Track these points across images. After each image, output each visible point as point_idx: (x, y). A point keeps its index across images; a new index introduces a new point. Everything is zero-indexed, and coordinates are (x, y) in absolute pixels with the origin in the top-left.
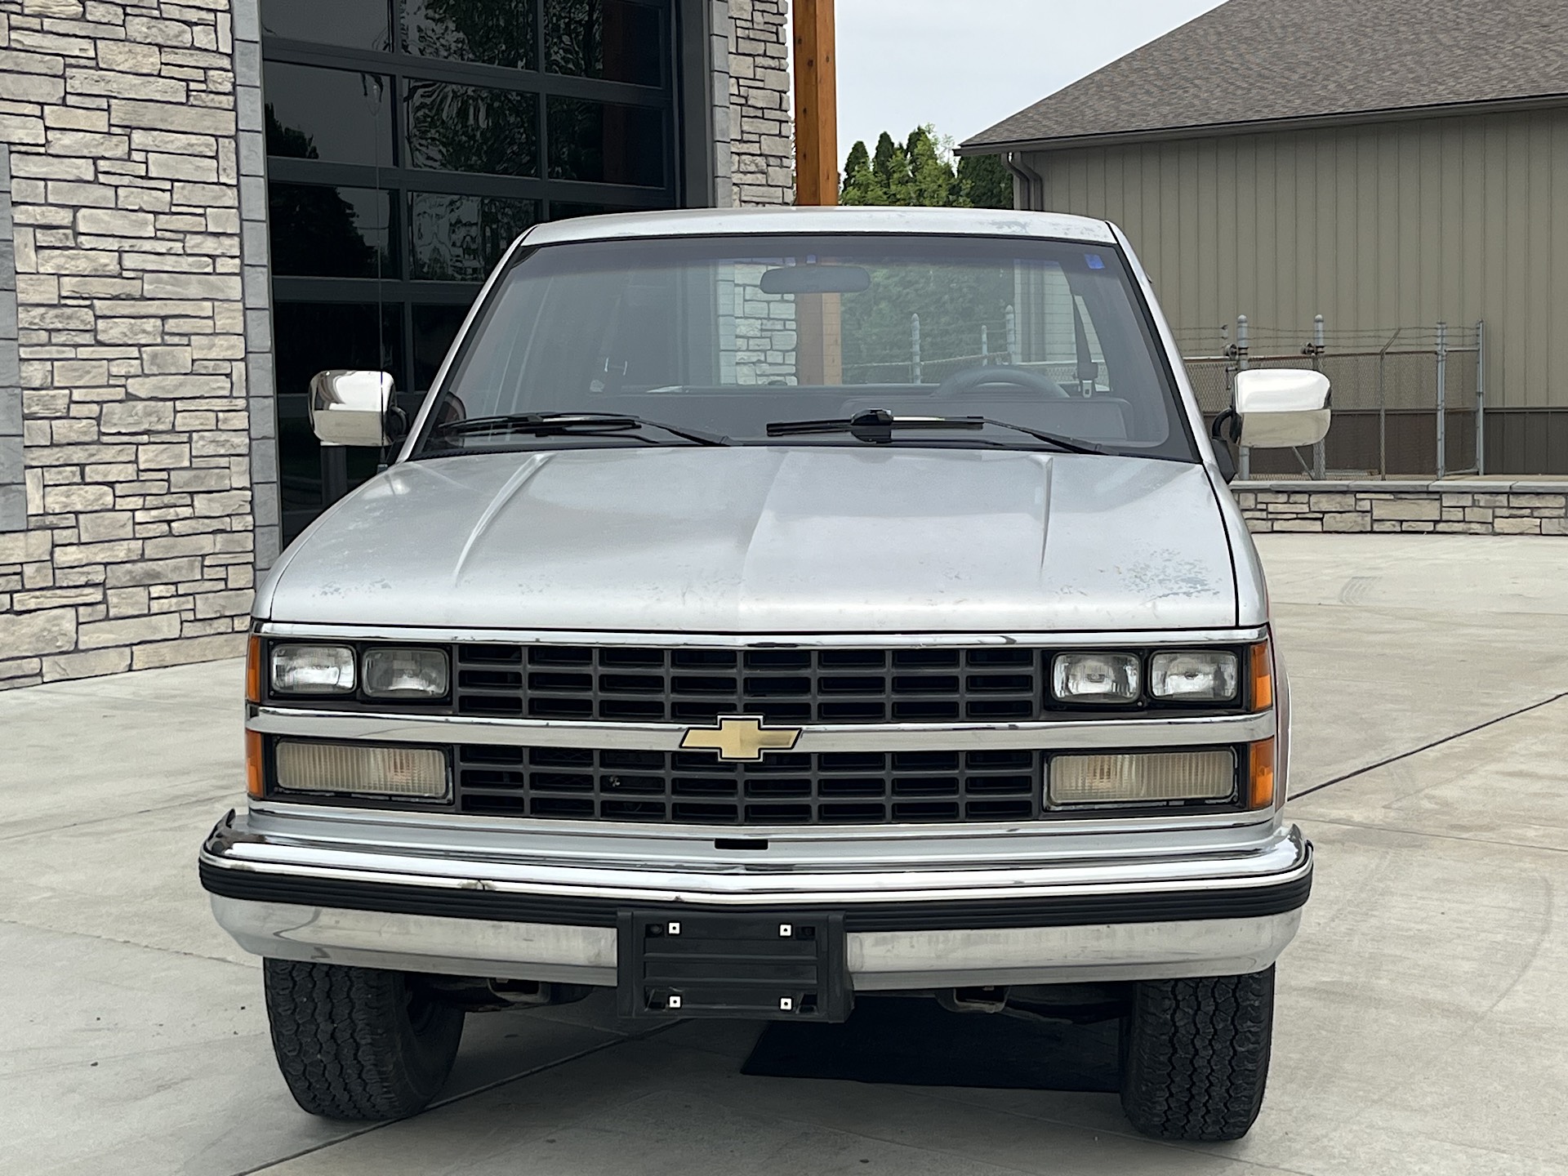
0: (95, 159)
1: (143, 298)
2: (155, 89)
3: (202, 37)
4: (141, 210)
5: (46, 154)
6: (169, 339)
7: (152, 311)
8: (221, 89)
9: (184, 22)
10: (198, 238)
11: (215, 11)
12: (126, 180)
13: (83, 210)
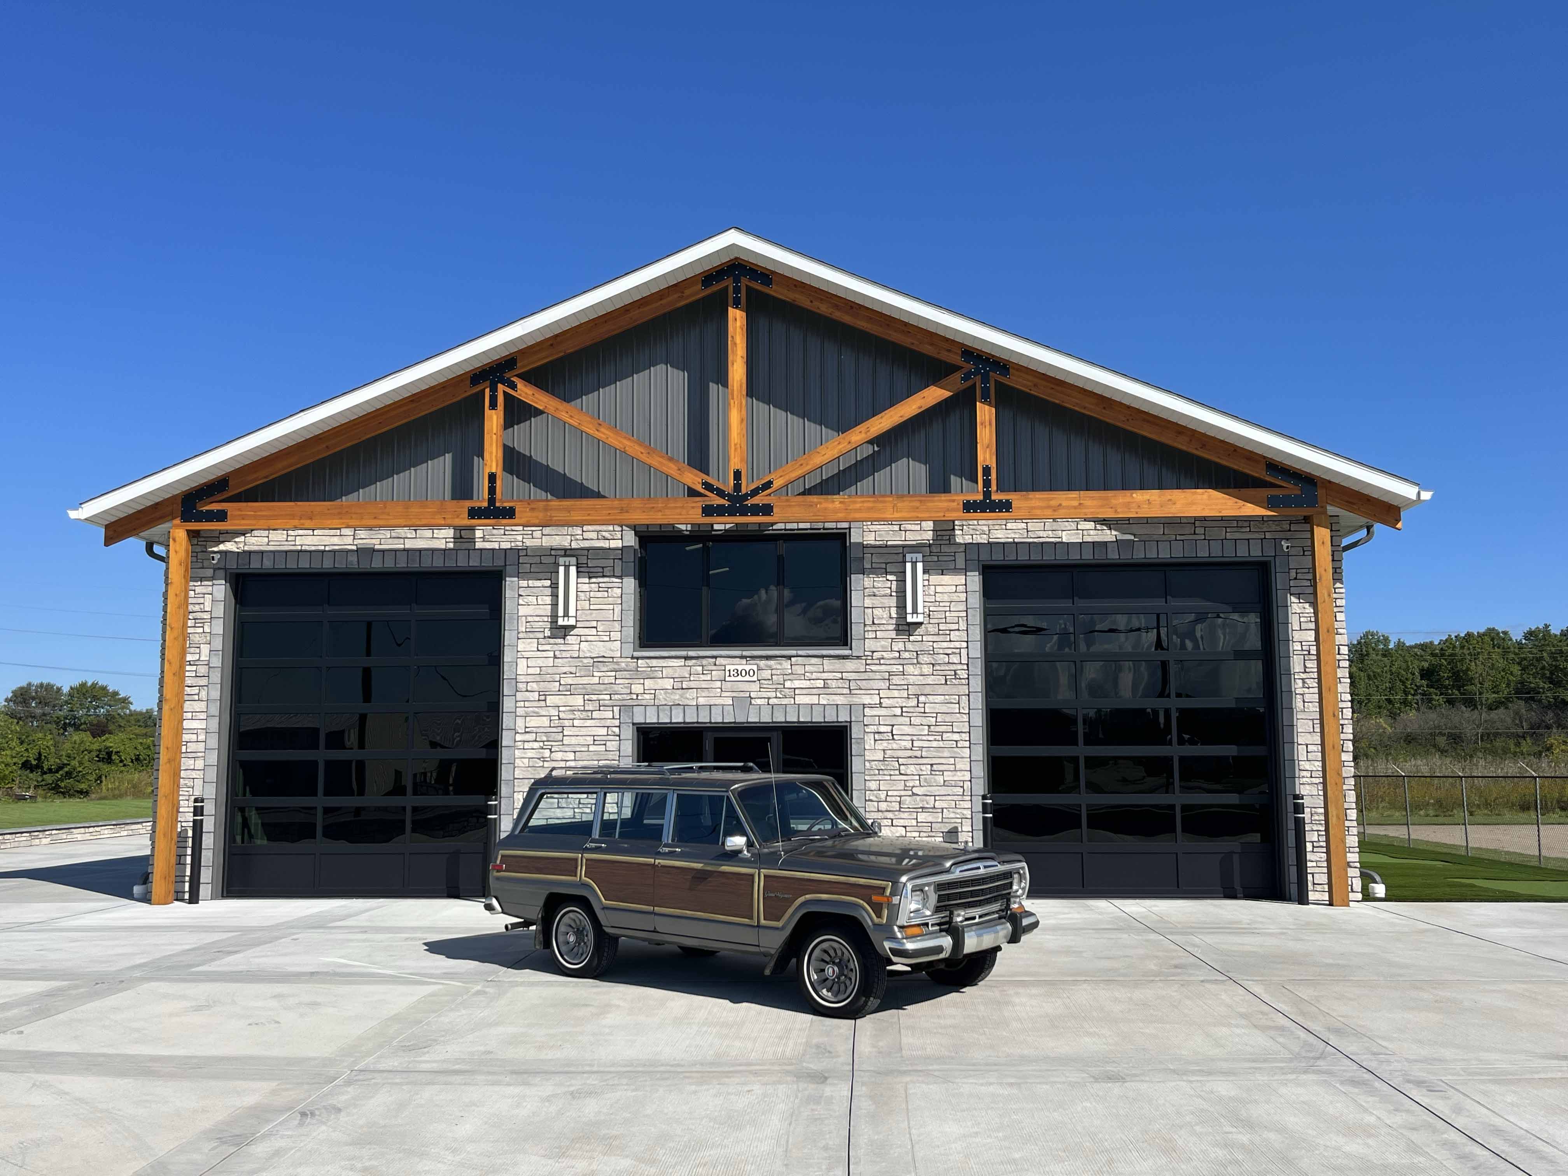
0: (902, 708)
1: (922, 757)
2: (930, 680)
3: (955, 659)
4: (922, 725)
5: (881, 707)
6: (933, 773)
7: (925, 762)
8: (962, 677)
9: (946, 654)
10: (948, 734)
11: (960, 648)
12: (915, 714)
13: (895, 727)
